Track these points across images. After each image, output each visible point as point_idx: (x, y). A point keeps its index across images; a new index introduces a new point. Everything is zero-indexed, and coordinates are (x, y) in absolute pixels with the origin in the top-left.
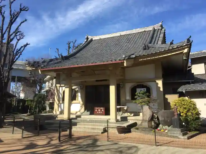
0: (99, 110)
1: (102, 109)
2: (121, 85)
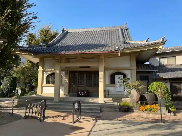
0: (82, 93)
1: (85, 92)
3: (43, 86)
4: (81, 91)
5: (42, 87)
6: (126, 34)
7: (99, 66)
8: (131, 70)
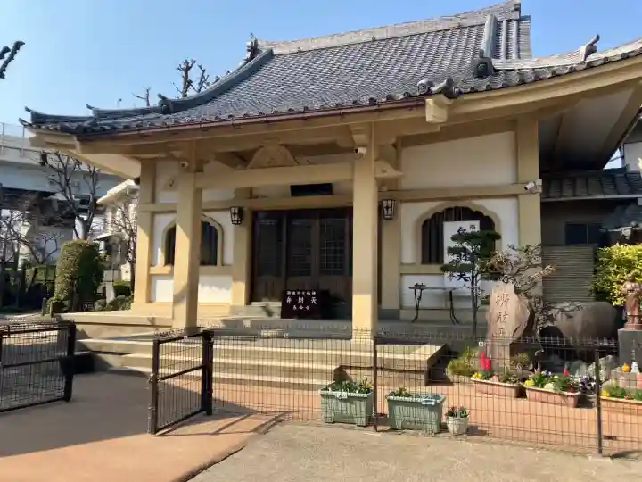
0: (301, 300)
1: (312, 296)
2: (387, 208)
3: (153, 270)
4: (294, 293)
5: (151, 278)
6: (514, 36)
7: (352, 181)
8: (515, 196)
